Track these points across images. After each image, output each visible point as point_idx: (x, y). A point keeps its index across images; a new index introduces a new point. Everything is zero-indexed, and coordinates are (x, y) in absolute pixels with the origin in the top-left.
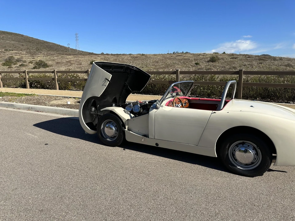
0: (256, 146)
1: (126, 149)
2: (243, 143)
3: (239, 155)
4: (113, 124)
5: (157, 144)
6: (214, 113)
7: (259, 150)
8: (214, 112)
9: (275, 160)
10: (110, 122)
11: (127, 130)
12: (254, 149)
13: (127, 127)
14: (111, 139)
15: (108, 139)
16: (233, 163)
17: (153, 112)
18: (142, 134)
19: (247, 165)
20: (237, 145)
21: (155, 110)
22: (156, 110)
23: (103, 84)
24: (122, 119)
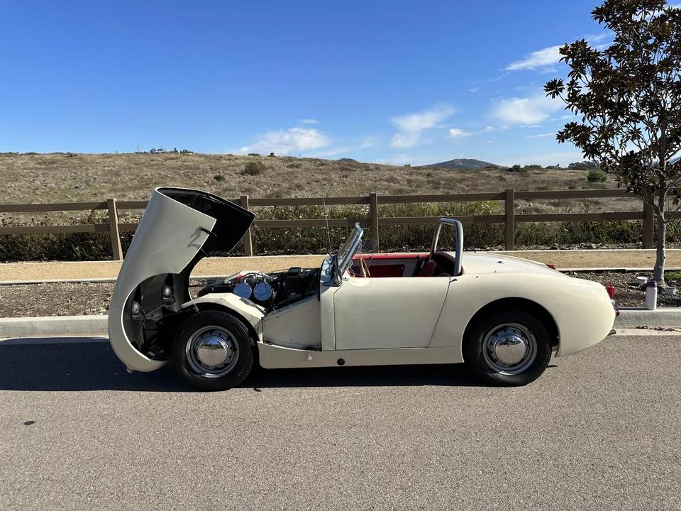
0: (526, 329)
1: (261, 389)
2: (505, 329)
3: (500, 351)
4: (220, 334)
5: (341, 361)
6: (455, 280)
7: (532, 335)
8: (453, 278)
9: (557, 347)
10: (211, 332)
11: (262, 342)
12: (523, 335)
13: (261, 336)
14: (217, 371)
15: (208, 375)
16: (492, 367)
17: (329, 293)
18: (301, 346)
19: (514, 365)
20: (495, 334)
21: (332, 289)
22: (336, 288)
23: (192, 242)
24: (248, 320)
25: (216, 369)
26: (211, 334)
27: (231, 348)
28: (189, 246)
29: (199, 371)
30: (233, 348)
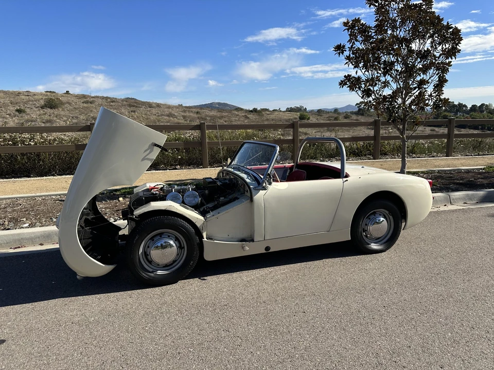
0: (387, 212)
1: (205, 278)
2: (375, 213)
4: (169, 236)
5: (267, 248)
6: (347, 180)
7: (391, 217)
10: (161, 235)
11: (205, 239)
12: (385, 217)
13: (204, 235)
14: (167, 268)
15: (159, 272)
17: (260, 196)
18: (236, 239)
19: (379, 238)
20: (369, 218)
21: (262, 192)
22: (265, 191)
23: (145, 156)
24: (194, 222)
25: (165, 267)
26: (161, 236)
27: (179, 247)
28: (143, 160)
29: (151, 270)
30: (180, 247)
